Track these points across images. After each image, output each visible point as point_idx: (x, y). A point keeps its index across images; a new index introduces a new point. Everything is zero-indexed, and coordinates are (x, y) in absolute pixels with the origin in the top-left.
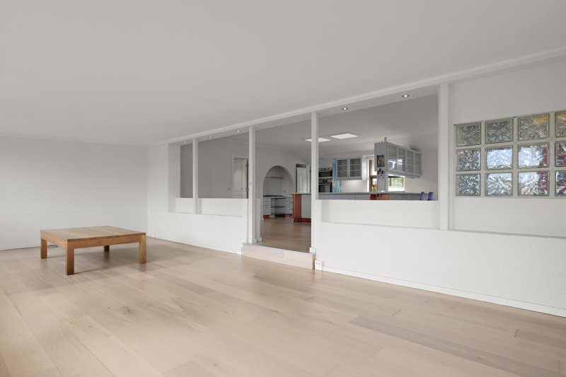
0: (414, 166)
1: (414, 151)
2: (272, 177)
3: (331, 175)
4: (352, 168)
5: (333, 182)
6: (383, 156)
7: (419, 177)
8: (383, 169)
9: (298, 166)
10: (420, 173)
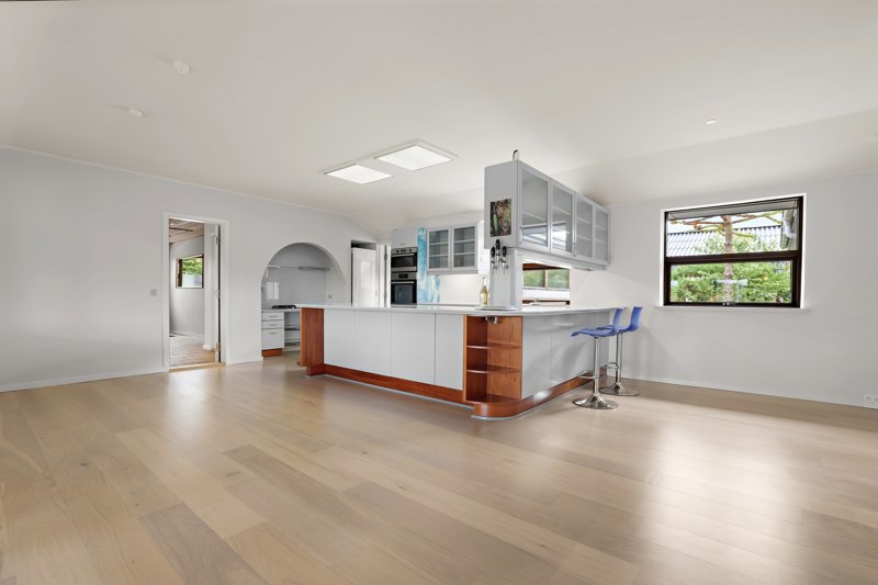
0: (595, 240)
1: (596, 207)
2: (300, 268)
3: (415, 264)
4: (460, 247)
5: (418, 276)
6: (506, 203)
7: (603, 267)
8: (505, 240)
9: (354, 245)
10: (608, 258)
